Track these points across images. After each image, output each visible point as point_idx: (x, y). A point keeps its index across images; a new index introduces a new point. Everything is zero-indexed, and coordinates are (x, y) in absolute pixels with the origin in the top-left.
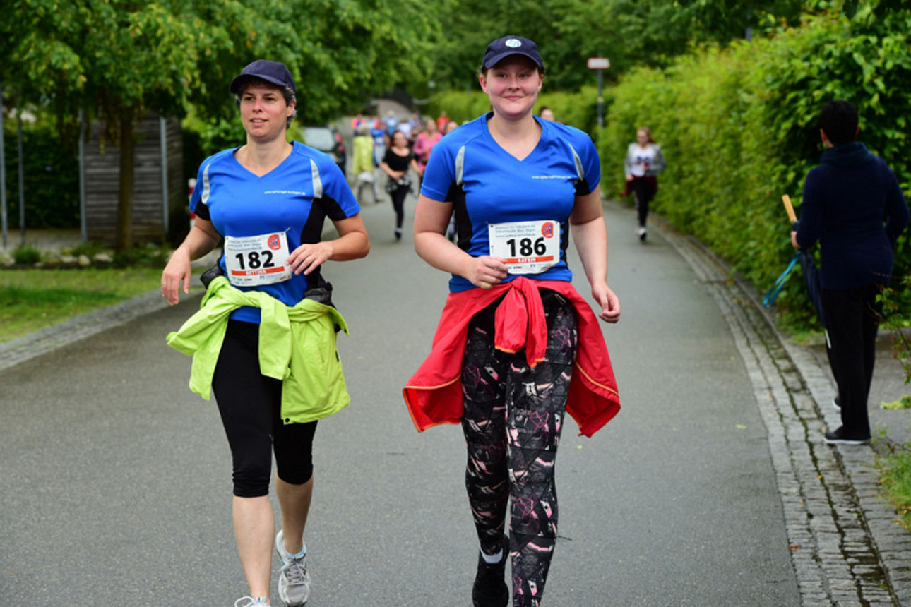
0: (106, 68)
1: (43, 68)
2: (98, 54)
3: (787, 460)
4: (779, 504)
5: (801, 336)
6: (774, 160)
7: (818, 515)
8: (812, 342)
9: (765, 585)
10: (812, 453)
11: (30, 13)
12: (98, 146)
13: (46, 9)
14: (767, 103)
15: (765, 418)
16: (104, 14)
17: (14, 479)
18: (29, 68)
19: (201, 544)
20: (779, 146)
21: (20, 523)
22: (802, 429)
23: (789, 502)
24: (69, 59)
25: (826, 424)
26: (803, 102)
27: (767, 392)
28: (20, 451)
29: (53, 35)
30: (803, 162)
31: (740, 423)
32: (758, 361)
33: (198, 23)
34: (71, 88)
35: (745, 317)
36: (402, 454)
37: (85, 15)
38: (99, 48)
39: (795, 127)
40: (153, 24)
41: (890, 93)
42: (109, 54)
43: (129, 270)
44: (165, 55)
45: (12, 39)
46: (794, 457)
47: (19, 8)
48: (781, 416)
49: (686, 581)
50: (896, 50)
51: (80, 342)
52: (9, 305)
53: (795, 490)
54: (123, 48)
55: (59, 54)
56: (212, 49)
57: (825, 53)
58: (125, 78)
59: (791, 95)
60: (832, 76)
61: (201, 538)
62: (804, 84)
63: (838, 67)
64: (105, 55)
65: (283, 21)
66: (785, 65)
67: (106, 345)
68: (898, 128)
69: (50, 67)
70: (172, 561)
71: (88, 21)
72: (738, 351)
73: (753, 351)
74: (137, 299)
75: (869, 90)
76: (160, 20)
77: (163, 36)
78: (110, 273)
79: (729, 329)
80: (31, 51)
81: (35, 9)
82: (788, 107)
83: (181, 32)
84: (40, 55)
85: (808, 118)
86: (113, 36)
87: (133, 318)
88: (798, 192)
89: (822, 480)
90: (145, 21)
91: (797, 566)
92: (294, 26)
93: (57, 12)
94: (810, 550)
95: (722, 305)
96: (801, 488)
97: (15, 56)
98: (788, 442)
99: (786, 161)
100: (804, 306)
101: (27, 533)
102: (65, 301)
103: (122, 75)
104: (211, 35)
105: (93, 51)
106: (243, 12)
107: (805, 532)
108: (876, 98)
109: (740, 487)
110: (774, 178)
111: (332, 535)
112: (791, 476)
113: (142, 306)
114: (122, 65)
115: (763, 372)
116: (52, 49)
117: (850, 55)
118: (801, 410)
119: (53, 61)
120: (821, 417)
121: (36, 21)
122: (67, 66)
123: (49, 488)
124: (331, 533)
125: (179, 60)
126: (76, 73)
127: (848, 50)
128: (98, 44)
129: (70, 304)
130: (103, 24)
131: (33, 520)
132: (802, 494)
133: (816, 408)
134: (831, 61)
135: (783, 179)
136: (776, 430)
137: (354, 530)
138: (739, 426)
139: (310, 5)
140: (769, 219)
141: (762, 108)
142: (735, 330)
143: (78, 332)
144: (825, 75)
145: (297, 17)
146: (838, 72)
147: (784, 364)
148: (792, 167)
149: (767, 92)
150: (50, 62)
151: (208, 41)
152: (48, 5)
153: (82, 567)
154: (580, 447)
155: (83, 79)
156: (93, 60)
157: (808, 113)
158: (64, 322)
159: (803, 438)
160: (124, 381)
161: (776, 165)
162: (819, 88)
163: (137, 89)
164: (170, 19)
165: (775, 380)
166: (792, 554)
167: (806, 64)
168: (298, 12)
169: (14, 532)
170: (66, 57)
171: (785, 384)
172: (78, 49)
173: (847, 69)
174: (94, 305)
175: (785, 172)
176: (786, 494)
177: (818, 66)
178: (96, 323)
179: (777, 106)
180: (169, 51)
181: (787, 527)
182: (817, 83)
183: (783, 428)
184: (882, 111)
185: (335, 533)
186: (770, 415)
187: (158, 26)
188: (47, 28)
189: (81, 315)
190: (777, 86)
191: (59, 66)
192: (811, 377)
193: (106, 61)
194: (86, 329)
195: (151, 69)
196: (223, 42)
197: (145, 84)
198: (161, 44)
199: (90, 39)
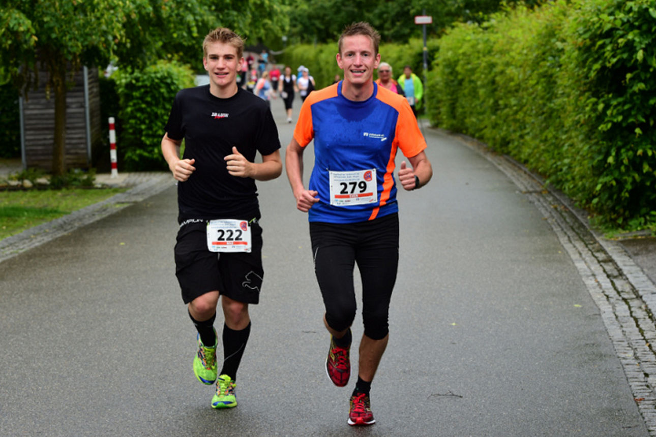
0: (51, 29)
1: (2, 30)
2: (46, 19)
3: (619, 332)
4: (620, 366)
5: (611, 233)
6: (587, 94)
7: (652, 374)
8: (620, 239)
9: (622, 429)
10: (638, 326)
12: (44, 92)
14: (579, 49)
15: (595, 299)
17: (10, 358)
19: (170, 406)
20: (591, 83)
21: (23, 392)
22: (626, 307)
23: (627, 364)
24: (24, 23)
25: (644, 302)
26: (609, 48)
27: (591, 277)
28: (10, 336)
29: (9, 4)
30: (610, 96)
31: (576, 303)
32: (580, 254)
34: (25, 46)
35: (563, 220)
36: (315, 332)
38: (46, 15)
39: (604, 68)
42: (54, 19)
43: (64, 190)
44: (98, 19)
46: (624, 329)
48: (607, 297)
49: (559, 428)
51: (37, 248)
53: (630, 354)
54: (64, 14)
55: (16, 19)
56: (135, 13)
57: (627, 9)
58: (68, 37)
59: (600, 43)
60: (632, 27)
61: (169, 401)
62: (610, 34)
63: (636, 19)
64: (51, 20)
66: (595, 19)
67: (58, 250)
69: (8, 29)
70: (150, 419)
72: (562, 246)
73: (575, 246)
74: (75, 213)
77: (98, 3)
78: (49, 193)
79: (552, 229)
82: (597, 52)
85: (614, 60)
87: (76, 228)
88: (606, 119)
89: (650, 346)
91: (644, 415)
94: (651, 402)
95: (543, 211)
96: (635, 354)
98: (617, 317)
99: (596, 94)
100: (613, 210)
101: (30, 400)
102: (19, 217)
103: (65, 35)
104: (134, 3)
105: (41, 16)
107: (645, 387)
109: (586, 353)
110: (588, 109)
111: (273, 396)
112: (625, 344)
113: (80, 219)
114: (64, 27)
115: (586, 262)
116: (10, 15)
117: (647, 10)
118: (622, 292)
119: (11, 25)
120: (639, 297)
122: (22, 29)
123: (40, 364)
124: (271, 395)
125: (109, 23)
126: (29, 34)
127: (645, 6)
128: (44, 10)
129: (24, 218)
131: (33, 390)
132: (637, 358)
133: (634, 290)
134: (631, 15)
135: (594, 110)
136: (605, 307)
137: (289, 392)
138: (576, 306)
140: (582, 141)
141: (576, 53)
142: (557, 229)
143: (34, 241)
146: (636, 24)
147: (601, 256)
148: (602, 100)
149: (580, 40)
150: (8, 25)
151: (132, 6)
153: (80, 425)
154: (454, 324)
155: (35, 38)
156: (41, 24)
157: (614, 56)
158: (21, 233)
159: (628, 313)
160: (80, 279)
161: (588, 98)
162: (622, 36)
163: (77, 46)
165: (596, 268)
166: (638, 405)
167: (612, 18)
169: (19, 399)
170: (21, 21)
171: (605, 271)
172: (30, 16)
174: (43, 219)
175: (596, 104)
176: (624, 358)
177: (621, 19)
178: (46, 234)
179: (589, 51)
180: (102, 15)
181: (631, 384)
182: (621, 32)
183: (611, 306)
185: (274, 395)
186: (598, 296)
189: (33, 228)
190: (587, 35)
191: (15, 29)
192: (625, 265)
193: (52, 24)
194: (39, 238)
195: (87, 30)
196: (144, 8)
197: (82, 43)
198: (96, 10)
199: (39, 7)
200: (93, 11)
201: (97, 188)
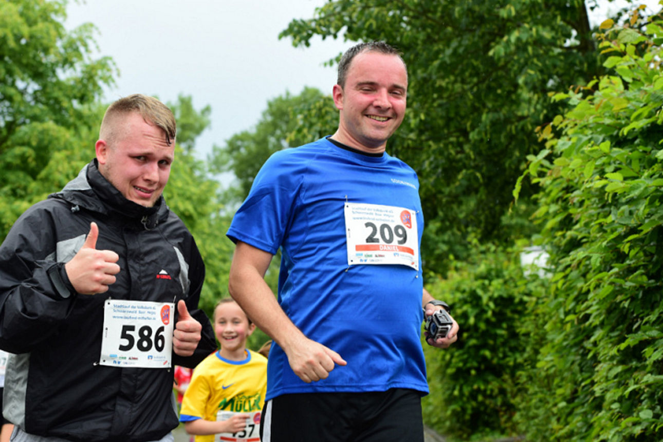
41: (497, 310)
50: (499, 287)
68: (503, 329)
75: (486, 308)
108: (490, 313)
144: (462, 302)
173: (474, 299)
184: (493, 319)
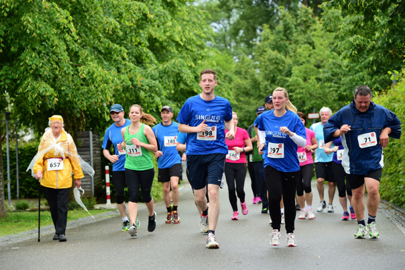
0: (66, 95)
1: (35, 96)
2: (62, 89)
11: (29, 68)
13: (37, 66)
16: (65, 69)
18: (28, 97)
24: (49, 90)
29: (40, 79)
31: (402, 249)
33: (114, 71)
35: (399, 218)
37: (56, 69)
38: (64, 85)
40: (91, 71)
42: (67, 88)
44: (96, 88)
45: (18, 82)
47: (22, 66)
52: (16, 222)
54: (74, 85)
55: (44, 88)
56: (120, 86)
58: (77, 99)
65: (155, 80)
69: (39, 94)
71: (57, 72)
74: (81, 219)
76: (94, 69)
77: (96, 77)
79: (392, 222)
80: (29, 87)
81: (30, 65)
83: (105, 75)
84: (34, 88)
86: (70, 79)
87: (80, 225)
90: (87, 70)
92: (160, 82)
93: (42, 67)
97: (20, 90)
103: (75, 98)
104: (119, 79)
105: (60, 87)
106: (135, 68)
113: (84, 222)
114: (75, 93)
116: (40, 85)
119: (41, 92)
121: (31, 72)
122: (48, 94)
126: (53, 97)
128: (62, 83)
130: (66, 74)
139: (168, 72)
145: (161, 78)
150: (39, 91)
151: (118, 82)
152: (37, 64)
155: (56, 99)
156: (60, 92)
164: (100, 69)
168: (161, 75)
170: (47, 89)
172: (52, 86)
180: (99, 86)
187: (94, 73)
188: (37, 76)
191: (43, 94)
193: (67, 92)
195: (90, 95)
196: (126, 83)
197: (87, 102)
198: (95, 82)
199: (58, 81)
200: (93, 83)
201: (96, 209)
